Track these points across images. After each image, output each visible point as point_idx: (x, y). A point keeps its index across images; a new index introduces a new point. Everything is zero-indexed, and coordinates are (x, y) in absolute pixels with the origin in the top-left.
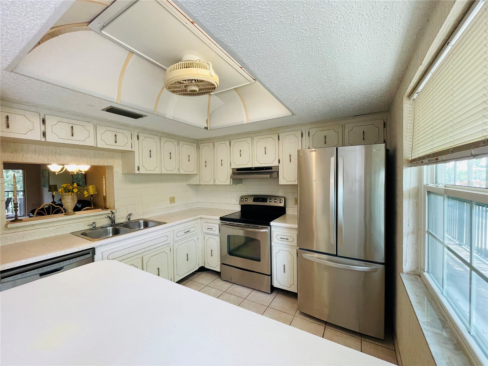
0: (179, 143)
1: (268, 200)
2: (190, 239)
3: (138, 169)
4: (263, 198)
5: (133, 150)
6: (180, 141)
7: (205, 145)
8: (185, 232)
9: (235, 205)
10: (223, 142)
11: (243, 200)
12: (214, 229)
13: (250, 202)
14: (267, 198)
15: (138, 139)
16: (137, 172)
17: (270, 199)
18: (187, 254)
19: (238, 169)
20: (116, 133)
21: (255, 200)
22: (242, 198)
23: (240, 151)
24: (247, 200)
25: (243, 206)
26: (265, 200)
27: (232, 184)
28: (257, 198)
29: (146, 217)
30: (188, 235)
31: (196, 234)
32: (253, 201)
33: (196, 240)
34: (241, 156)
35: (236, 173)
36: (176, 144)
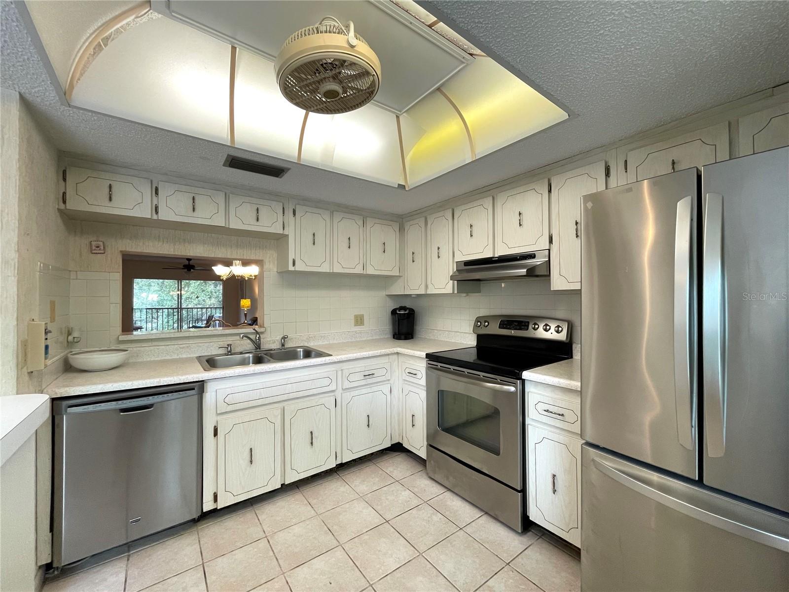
0: (366, 221)
1: (531, 326)
2: (375, 389)
3: (294, 264)
4: (521, 323)
5: (286, 232)
6: (368, 218)
7: (411, 222)
8: (364, 376)
9: (468, 335)
10: (441, 214)
11: (479, 323)
12: (419, 376)
13: (494, 329)
14: (528, 323)
15: (294, 214)
16: (291, 268)
17: (535, 324)
18: (368, 416)
19: (468, 263)
20: (258, 206)
21: (503, 325)
22: (478, 320)
23: (471, 226)
24: (487, 324)
25: (480, 338)
26: (523, 325)
27: (456, 292)
28: (508, 322)
29: (312, 345)
30: (370, 381)
31: (387, 382)
32: (499, 328)
33: (387, 391)
34: (471, 236)
35: (465, 269)
36: (360, 223)
